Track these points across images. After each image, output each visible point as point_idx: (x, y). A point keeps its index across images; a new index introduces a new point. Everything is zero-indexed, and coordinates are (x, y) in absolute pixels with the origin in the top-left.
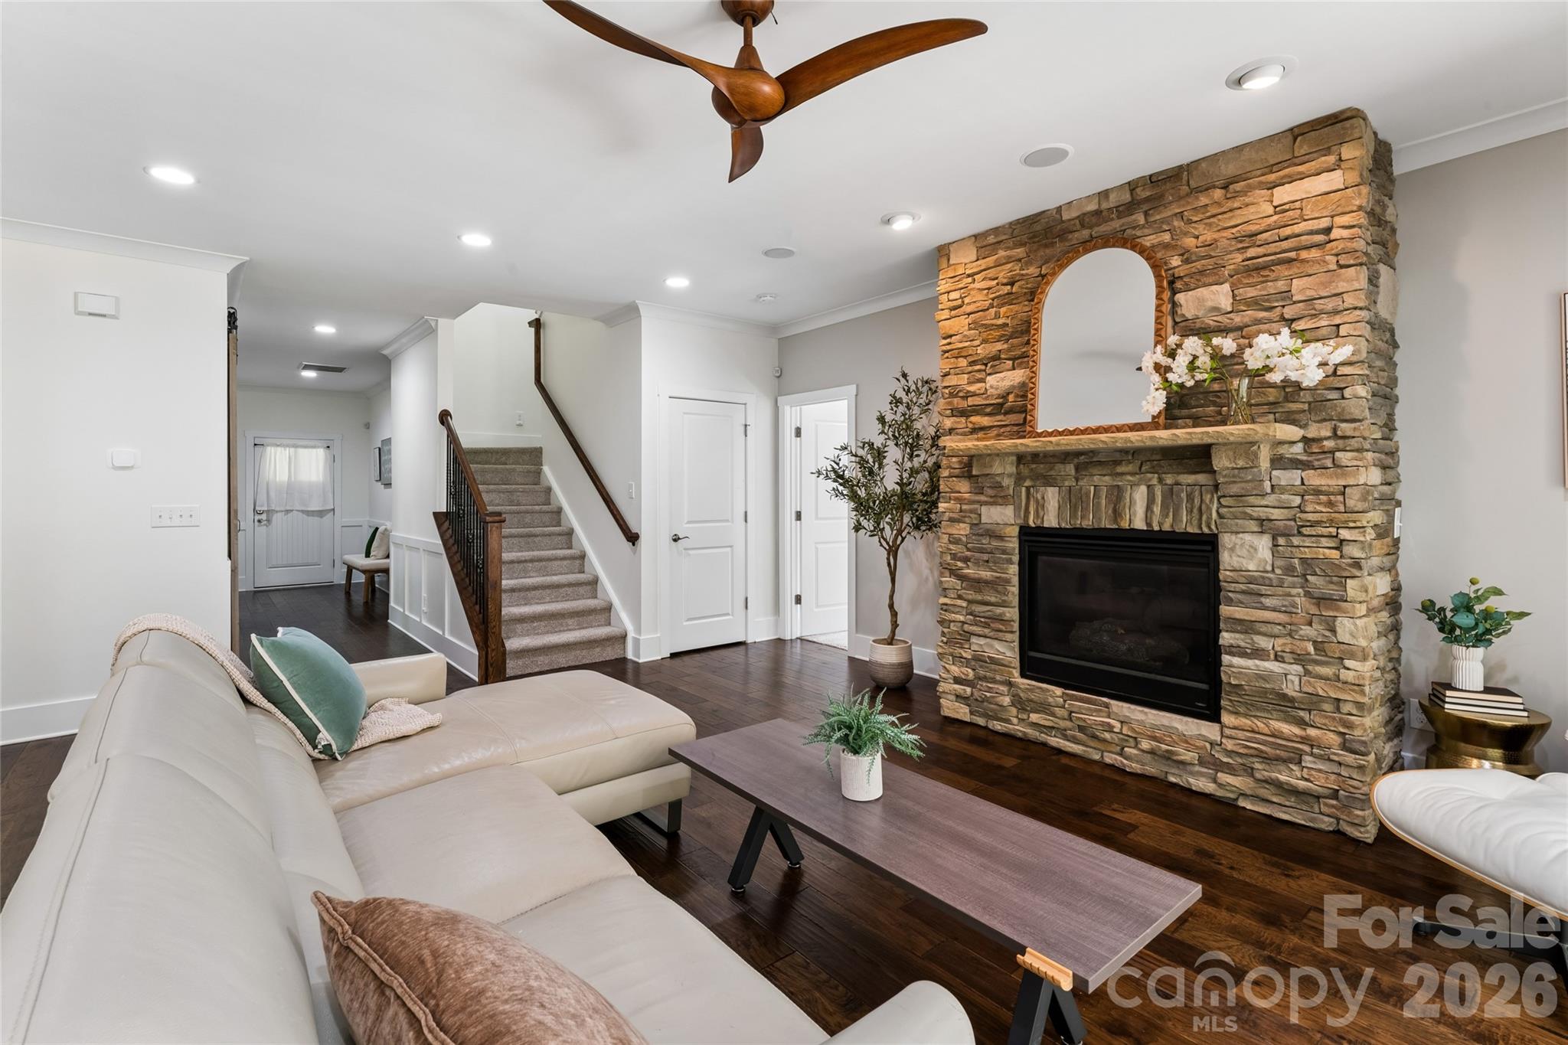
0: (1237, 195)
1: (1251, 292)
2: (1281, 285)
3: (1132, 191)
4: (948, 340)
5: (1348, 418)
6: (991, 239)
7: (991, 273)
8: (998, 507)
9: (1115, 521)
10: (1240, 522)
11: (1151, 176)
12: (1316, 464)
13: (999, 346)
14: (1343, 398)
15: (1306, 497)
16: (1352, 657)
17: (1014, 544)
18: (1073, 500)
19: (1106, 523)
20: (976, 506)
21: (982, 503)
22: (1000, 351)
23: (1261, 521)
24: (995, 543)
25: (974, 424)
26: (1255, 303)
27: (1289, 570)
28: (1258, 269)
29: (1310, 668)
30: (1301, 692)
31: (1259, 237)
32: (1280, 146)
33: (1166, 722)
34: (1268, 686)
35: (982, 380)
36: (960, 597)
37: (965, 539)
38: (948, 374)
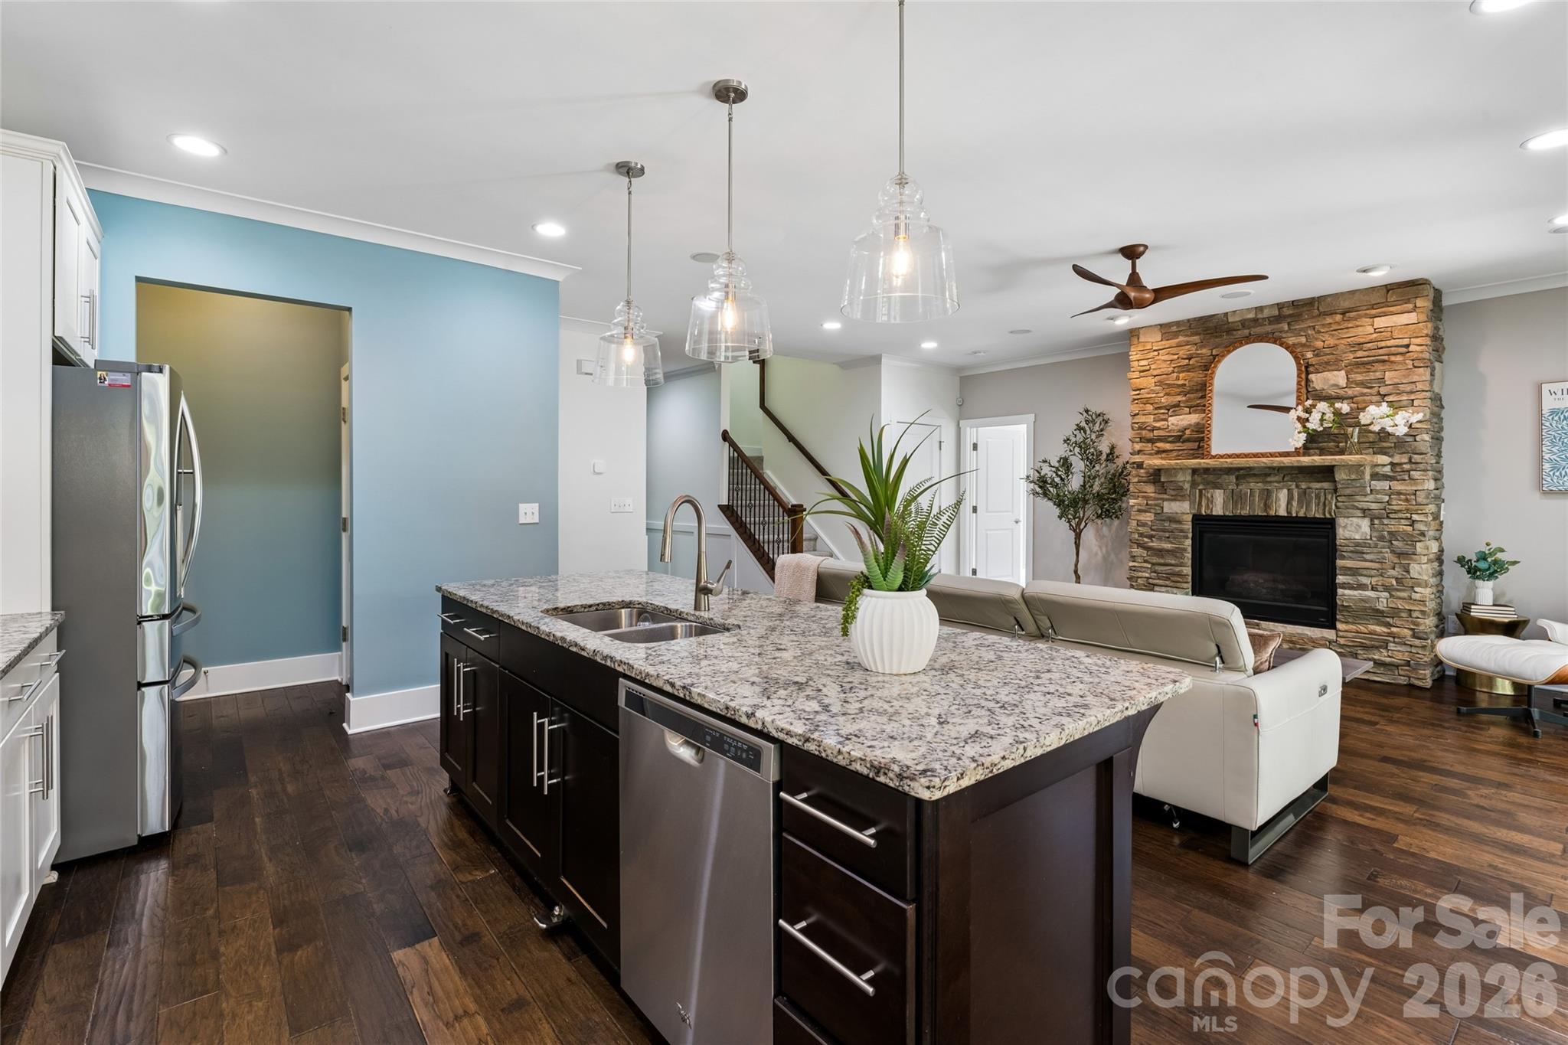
0: (1350, 320)
1: (1359, 377)
2: (1378, 375)
3: (1279, 309)
4: (1138, 392)
5: (1418, 452)
6: (1174, 329)
7: (1174, 350)
8: (1177, 502)
9: (1266, 510)
10: (1351, 511)
11: (1293, 302)
12: (1399, 477)
13: (1179, 398)
14: (1415, 441)
15: (1392, 497)
16: (1419, 585)
17: (1189, 526)
18: (1235, 498)
19: (1259, 512)
20: (1159, 502)
21: (1164, 500)
22: (1179, 401)
23: (1364, 510)
24: (1174, 526)
25: (1159, 448)
26: (1362, 384)
27: (1381, 538)
28: (1364, 364)
29: (1394, 593)
30: (1387, 607)
31: (1365, 345)
32: (1378, 294)
33: (1299, 631)
34: (1367, 605)
35: (1166, 420)
36: (1146, 561)
37: (1150, 523)
38: (1138, 414)
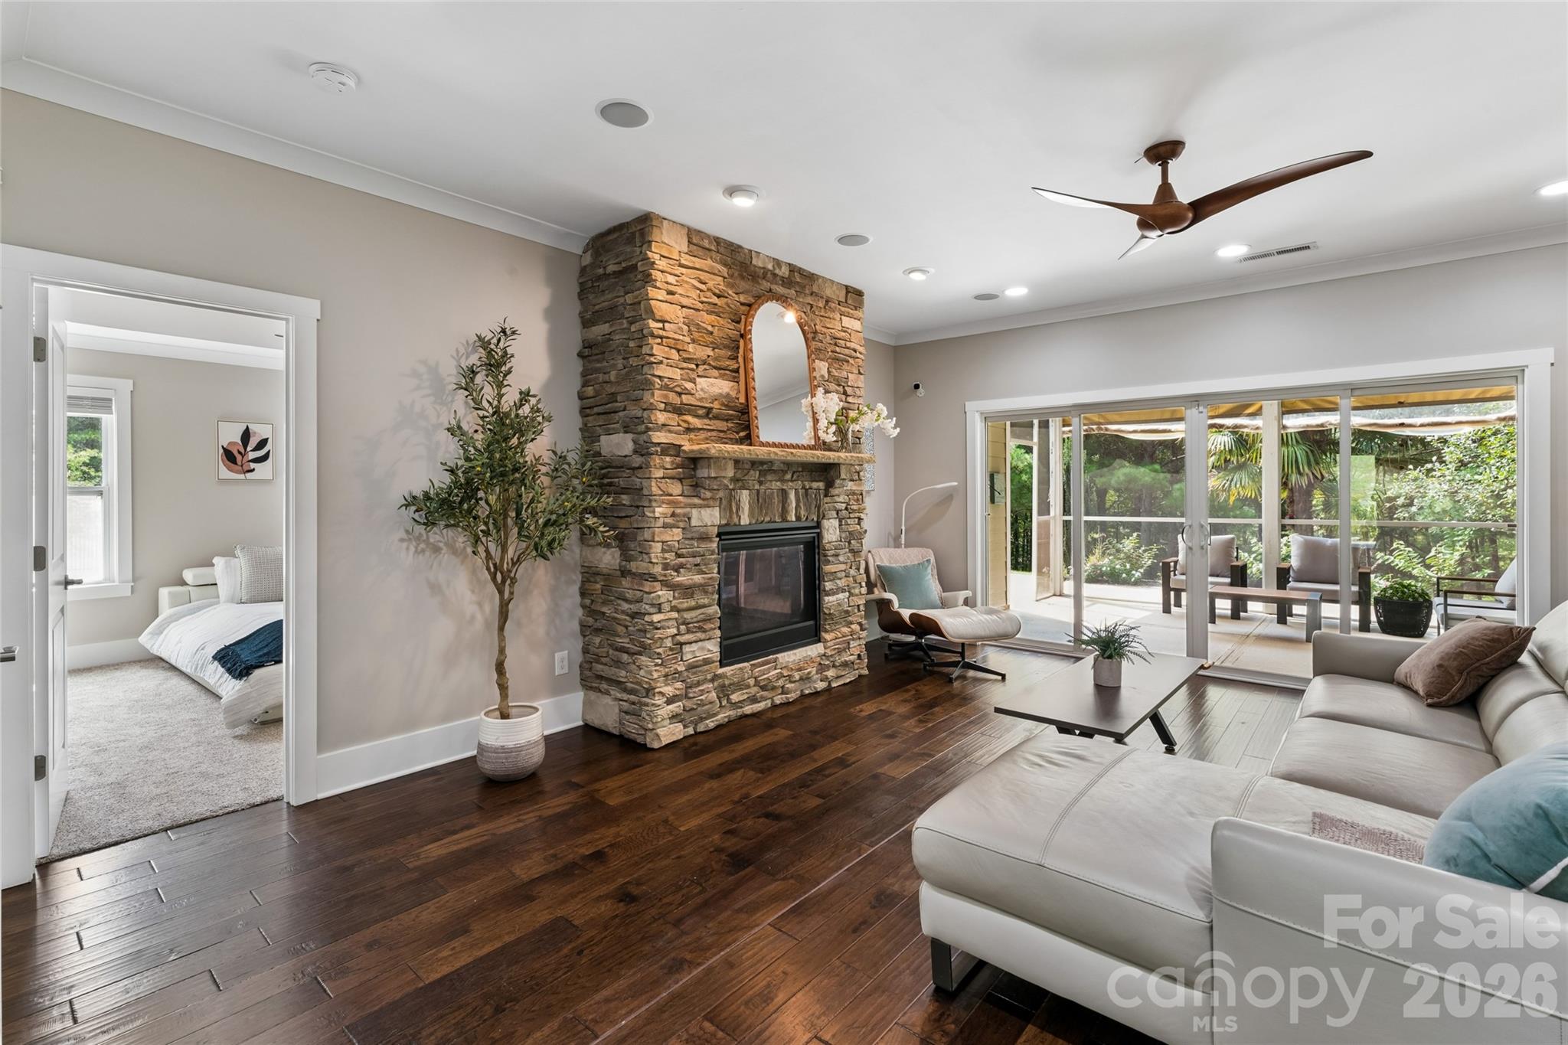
0: (830, 309)
1: (835, 373)
2: (845, 374)
3: (790, 272)
4: (662, 326)
6: (705, 243)
7: (704, 276)
8: (707, 508)
9: (783, 516)
10: (831, 512)
13: (708, 351)
15: (850, 496)
16: (863, 580)
17: (713, 544)
18: (760, 500)
20: (688, 509)
21: (695, 506)
22: (709, 356)
23: (838, 511)
24: (702, 545)
25: (688, 423)
26: (836, 380)
27: (845, 538)
28: (838, 360)
29: (852, 591)
30: (850, 606)
31: (839, 340)
32: (843, 292)
35: (695, 381)
36: (674, 609)
37: (677, 545)
38: (661, 362)
